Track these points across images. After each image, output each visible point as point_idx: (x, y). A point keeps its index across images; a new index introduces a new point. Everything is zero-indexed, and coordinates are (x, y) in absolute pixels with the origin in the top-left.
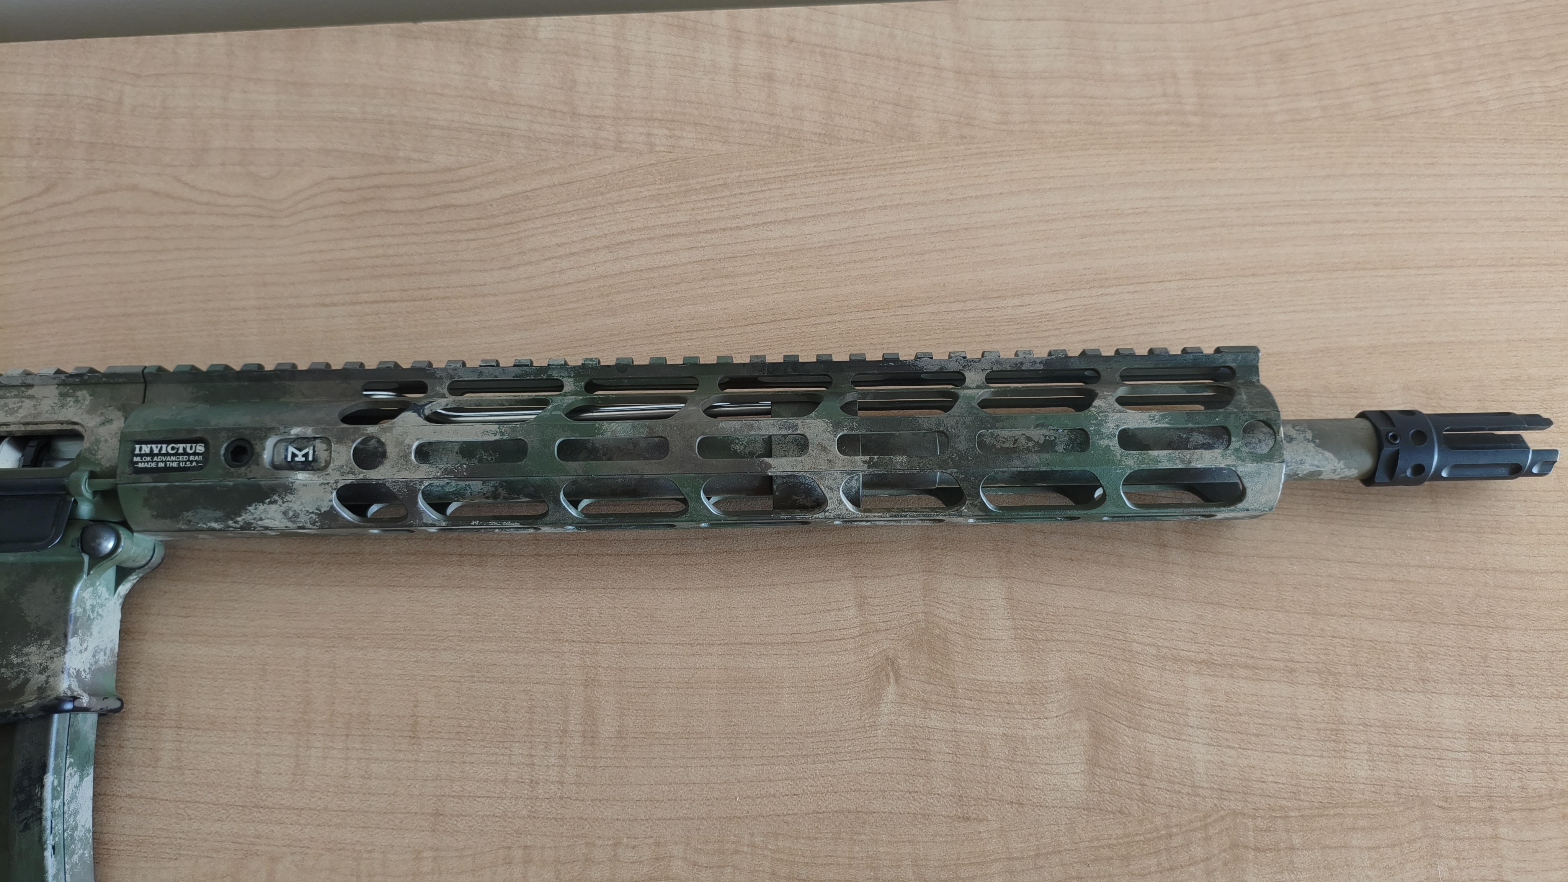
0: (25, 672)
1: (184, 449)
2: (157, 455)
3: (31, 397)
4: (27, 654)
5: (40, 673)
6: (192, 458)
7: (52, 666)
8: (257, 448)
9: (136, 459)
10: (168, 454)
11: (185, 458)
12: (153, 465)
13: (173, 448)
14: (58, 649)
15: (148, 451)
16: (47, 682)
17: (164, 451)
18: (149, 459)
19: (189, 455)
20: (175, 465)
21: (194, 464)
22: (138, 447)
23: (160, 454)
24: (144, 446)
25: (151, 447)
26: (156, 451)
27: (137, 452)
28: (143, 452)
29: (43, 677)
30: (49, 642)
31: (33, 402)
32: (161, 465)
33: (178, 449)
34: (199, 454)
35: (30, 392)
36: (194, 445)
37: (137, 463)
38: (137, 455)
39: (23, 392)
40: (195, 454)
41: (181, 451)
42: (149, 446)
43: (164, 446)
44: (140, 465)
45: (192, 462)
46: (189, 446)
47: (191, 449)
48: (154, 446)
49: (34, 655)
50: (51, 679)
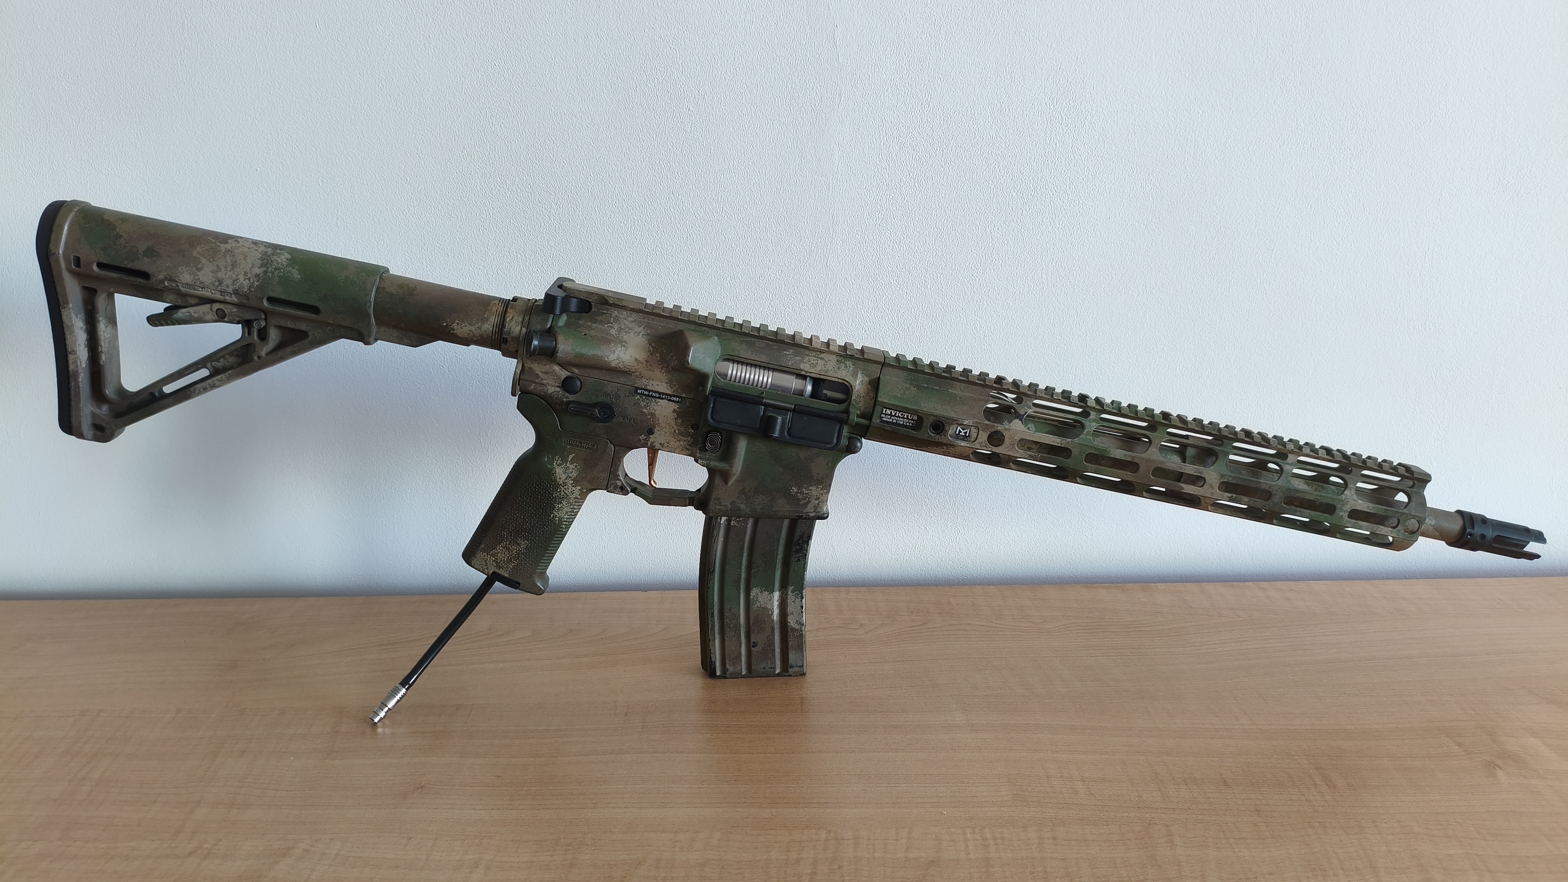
0: (809, 498)
1: (907, 416)
2: (893, 416)
3: (822, 359)
4: (810, 490)
5: (816, 499)
6: (910, 421)
7: (822, 498)
8: (947, 428)
9: (882, 416)
10: (899, 417)
11: (907, 421)
12: (891, 420)
13: (902, 415)
14: (825, 491)
15: (889, 413)
16: (818, 504)
17: (897, 415)
18: (889, 417)
19: (909, 419)
20: (901, 423)
21: (911, 424)
22: (885, 410)
23: (895, 416)
24: (888, 410)
25: (891, 412)
26: (893, 414)
27: (884, 412)
28: (887, 413)
29: (817, 502)
30: (821, 487)
31: (823, 362)
32: (894, 421)
33: (904, 415)
34: (914, 420)
35: (822, 356)
36: (912, 415)
37: (883, 417)
38: (884, 414)
39: (818, 354)
40: (912, 420)
41: (905, 417)
42: (890, 411)
43: (898, 412)
44: (884, 419)
45: (910, 423)
46: (910, 415)
47: (911, 417)
48: (893, 411)
49: (814, 491)
50: (820, 503)
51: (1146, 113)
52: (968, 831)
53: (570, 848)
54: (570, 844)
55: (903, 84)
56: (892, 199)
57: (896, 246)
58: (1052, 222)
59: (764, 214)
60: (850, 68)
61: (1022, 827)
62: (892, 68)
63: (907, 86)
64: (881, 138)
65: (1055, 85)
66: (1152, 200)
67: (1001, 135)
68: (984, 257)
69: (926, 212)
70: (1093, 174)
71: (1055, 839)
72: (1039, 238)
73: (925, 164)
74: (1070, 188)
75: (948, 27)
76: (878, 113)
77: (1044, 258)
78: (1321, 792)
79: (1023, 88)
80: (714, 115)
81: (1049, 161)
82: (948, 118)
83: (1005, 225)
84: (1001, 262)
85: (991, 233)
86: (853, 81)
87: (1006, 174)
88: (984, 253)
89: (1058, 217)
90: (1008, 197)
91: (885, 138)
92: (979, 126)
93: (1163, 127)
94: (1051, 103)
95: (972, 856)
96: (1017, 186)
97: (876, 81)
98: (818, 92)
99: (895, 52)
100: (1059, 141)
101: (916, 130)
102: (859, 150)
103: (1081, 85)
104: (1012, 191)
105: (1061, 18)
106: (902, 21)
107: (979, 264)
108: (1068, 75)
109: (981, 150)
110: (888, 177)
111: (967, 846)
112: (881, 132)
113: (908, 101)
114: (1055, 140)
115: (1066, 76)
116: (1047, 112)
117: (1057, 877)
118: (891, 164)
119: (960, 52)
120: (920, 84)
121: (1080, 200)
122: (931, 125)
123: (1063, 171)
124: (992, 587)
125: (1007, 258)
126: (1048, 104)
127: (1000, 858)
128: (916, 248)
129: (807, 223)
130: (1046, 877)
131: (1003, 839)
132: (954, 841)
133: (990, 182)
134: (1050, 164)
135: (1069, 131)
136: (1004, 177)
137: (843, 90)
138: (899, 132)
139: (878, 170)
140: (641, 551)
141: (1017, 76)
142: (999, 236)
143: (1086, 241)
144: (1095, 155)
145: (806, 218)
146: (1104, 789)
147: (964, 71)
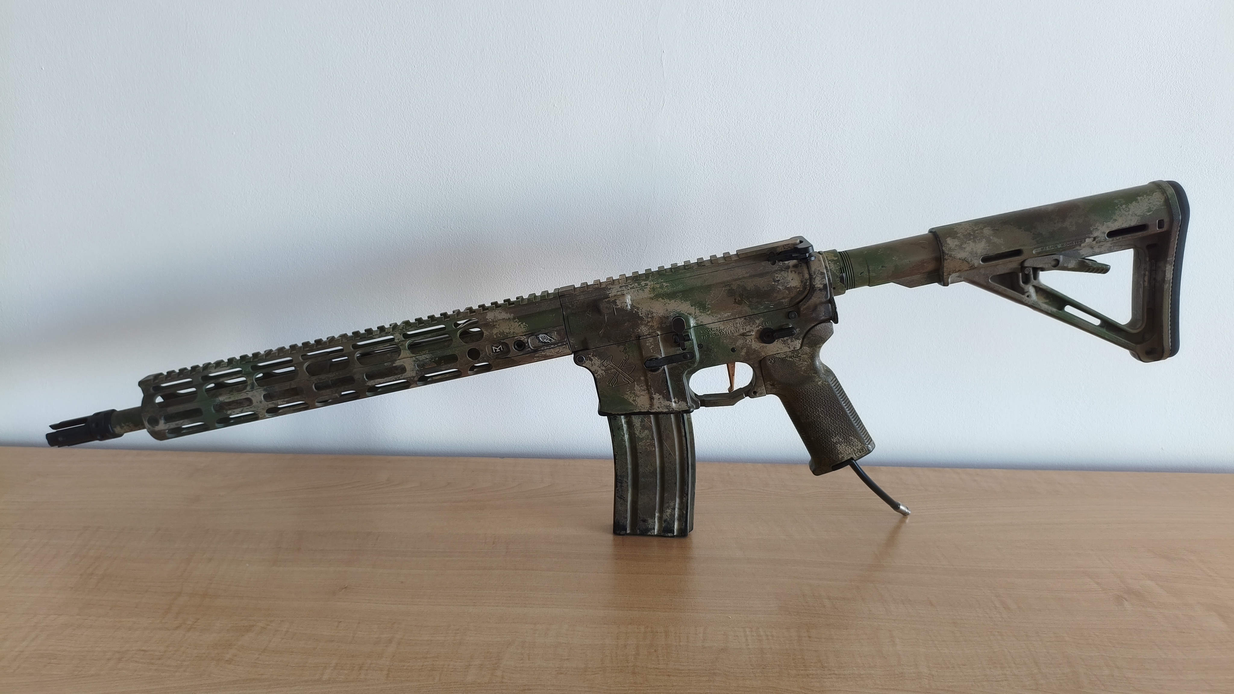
51: (882, 124)
52: (747, 630)
53: (458, 632)
54: (458, 629)
55: (709, 95)
56: (698, 177)
57: (699, 211)
58: (812, 200)
59: (604, 183)
60: (671, 82)
61: (786, 628)
62: (702, 83)
63: (712, 96)
64: (692, 133)
65: (818, 101)
66: (884, 187)
67: (778, 135)
68: (762, 222)
69: (722, 187)
70: (842, 166)
71: (810, 637)
72: (802, 210)
73: (722, 153)
74: (826, 176)
75: (744, 56)
76: (690, 115)
77: (805, 224)
78: (999, 612)
79: (795, 103)
80: (572, 110)
81: (812, 155)
82: (741, 121)
83: (778, 200)
84: (774, 226)
85: (768, 205)
86: (674, 91)
87: (780, 163)
88: (762, 219)
89: (817, 195)
90: (781, 180)
91: (694, 134)
92: (762, 128)
93: (894, 135)
94: (814, 114)
95: (750, 647)
96: (788, 172)
97: (690, 92)
98: (647, 98)
99: (705, 72)
100: (819, 141)
101: (717, 129)
102: (675, 141)
103: (837, 102)
104: (784, 176)
105: (824, 54)
106: (711, 50)
107: (758, 227)
108: (827, 95)
109: (763, 145)
110: (695, 161)
111: (747, 640)
112: (692, 129)
113: (712, 108)
114: (817, 140)
115: (826, 95)
116: (811, 120)
117: (811, 663)
118: (698, 152)
119: (751, 75)
120: (721, 96)
121: (833, 184)
122: (728, 126)
123: (821, 163)
124: (760, 464)
125: (779, 224)
126: (812, 115)
127: (771, 648)
128: (713, 213)
129: (635, 191)
130: (804, 662)
131: (772, 636)
132: (737, 636)
133: (769, 168)
134: (812, 157)
135: (827, 135)
136: (779, 165)
137: (666, 97)
138: (704, 129)
139: (688, 156)
140: (499, 428)
141: (791, 94)
142: (773, 207)
143: (836, 214)
144: (845, 153)
145: (635, 187)
146: (844, 605)
147: (753, 88)
